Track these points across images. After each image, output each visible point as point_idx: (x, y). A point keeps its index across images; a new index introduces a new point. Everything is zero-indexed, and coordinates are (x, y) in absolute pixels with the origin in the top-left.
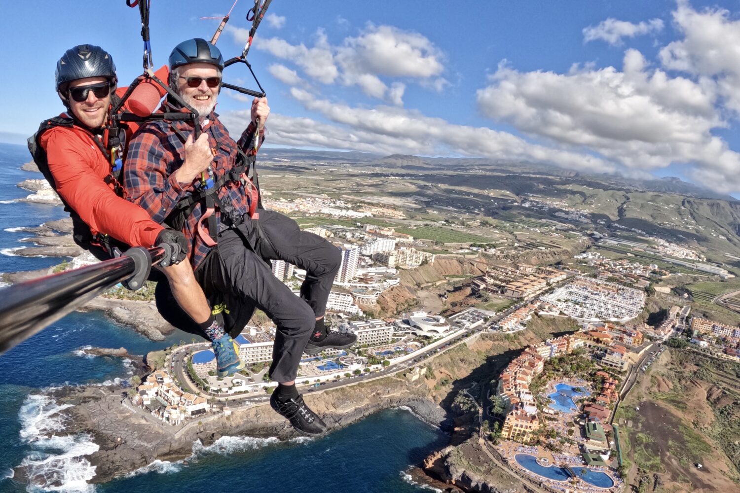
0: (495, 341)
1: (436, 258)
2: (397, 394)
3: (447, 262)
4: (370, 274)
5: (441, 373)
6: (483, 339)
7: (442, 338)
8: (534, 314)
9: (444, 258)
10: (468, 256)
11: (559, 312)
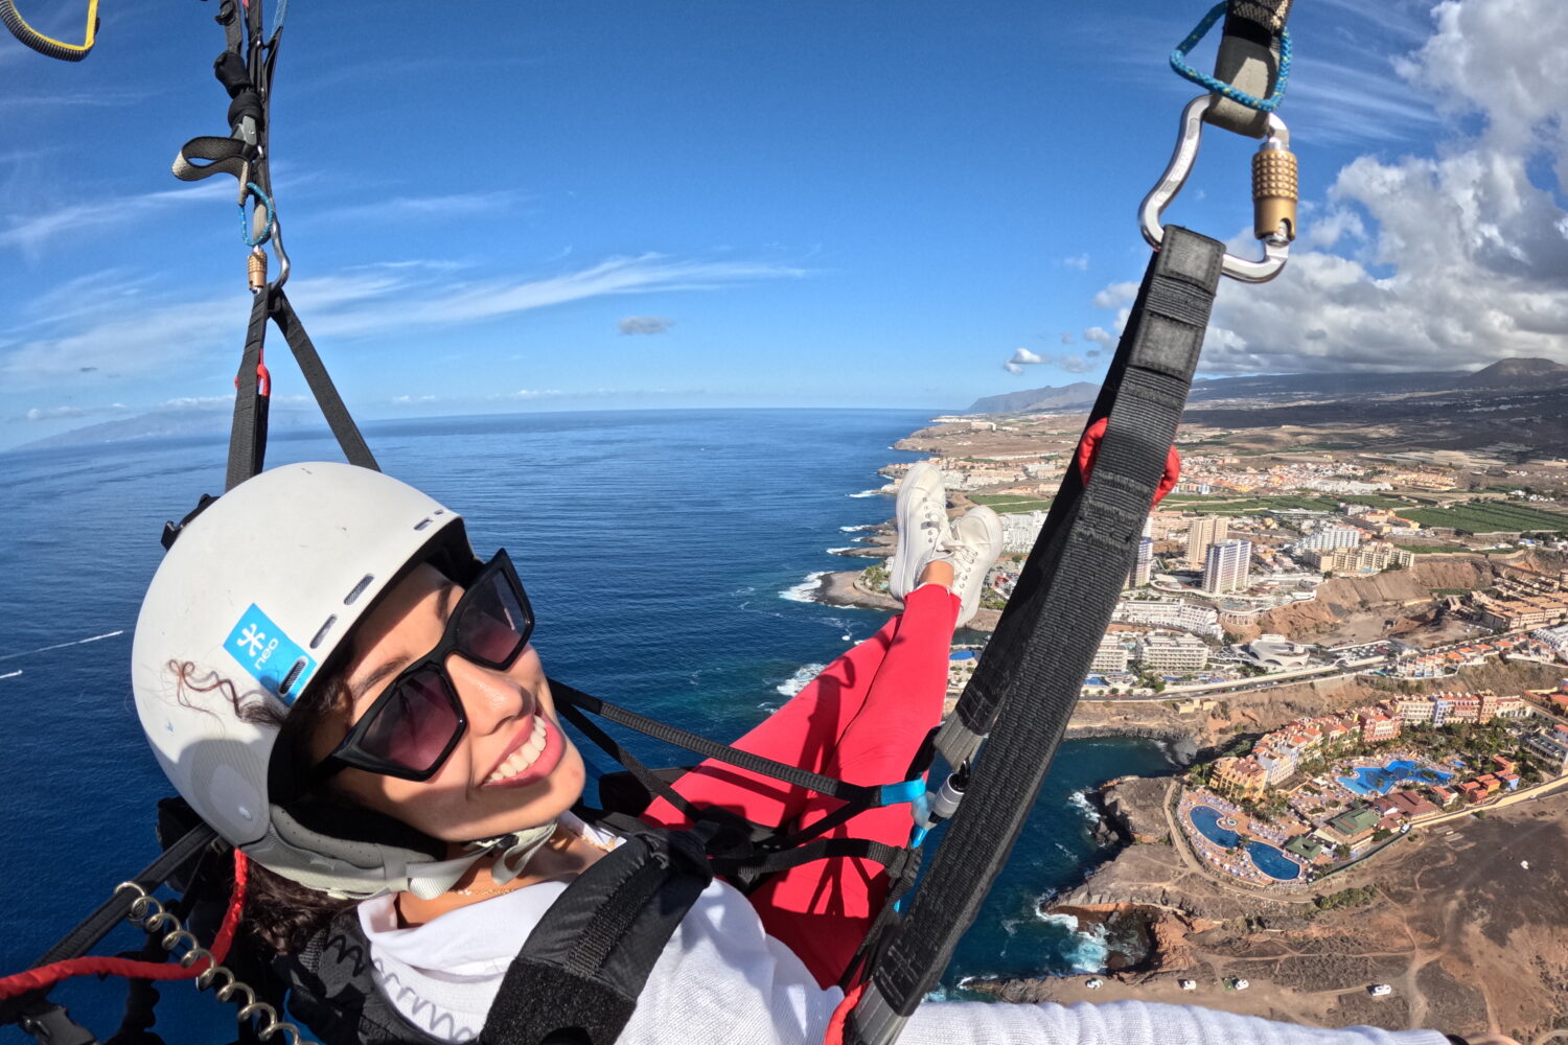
0: (1378, 689)
1: (1417, 561)
2: (1152, 724)
3: (1450, 566)
4: (1269, 583)
5: (1244, 715)
6: (1358, 684)
7: (1284, 671)
8: (1498, 657)
9: (1445, 560)
10: (1493, 557)
11: (1552, 657)
